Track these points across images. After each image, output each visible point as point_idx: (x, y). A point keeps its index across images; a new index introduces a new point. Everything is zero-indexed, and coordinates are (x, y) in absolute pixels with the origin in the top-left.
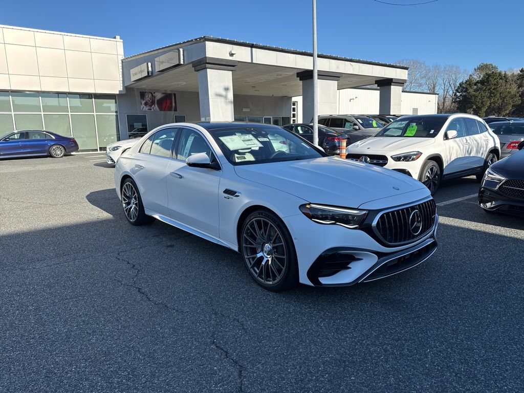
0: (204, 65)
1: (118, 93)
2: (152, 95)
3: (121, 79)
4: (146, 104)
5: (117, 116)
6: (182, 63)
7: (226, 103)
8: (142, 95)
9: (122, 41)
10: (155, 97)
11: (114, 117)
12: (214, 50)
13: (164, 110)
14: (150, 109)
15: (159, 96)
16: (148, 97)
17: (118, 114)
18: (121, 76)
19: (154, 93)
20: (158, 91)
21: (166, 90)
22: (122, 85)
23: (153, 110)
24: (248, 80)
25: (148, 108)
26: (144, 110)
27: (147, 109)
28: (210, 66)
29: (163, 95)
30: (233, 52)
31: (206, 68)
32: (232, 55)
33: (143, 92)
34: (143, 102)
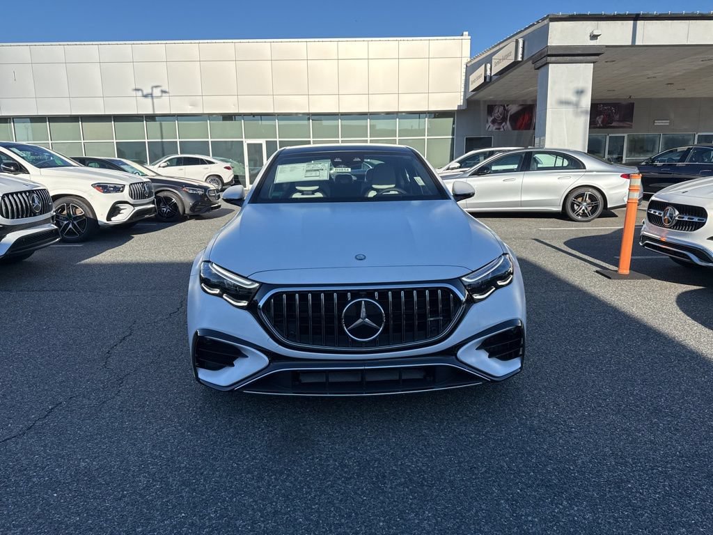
0: (545, 59)
1: (456, 109)
2: (504, 109)
3: (463, 90)
4: (494, 122)
5: (453, 139)
6: (520, 59)
7: (577, 114)
8: (490, 109)
9: (470, 37)
10: (508, 111)
11: (450, 141)
12: (561, 35)
13: (519, 129)
14: (499, 129)
15: (513, 109)
16: (498, 112)
17: (455, 137)
18: (463, 86)
19: (507, 106)
20: (513, 102)
21: (525, 101)
22: (462, 98)
23: (502, 130)
24: (650, 73)
25: (496, 126)
26: (490, 129)
27: (494, 128)
28: (553, 59)
29: (520, 108)
30: (595, 33)
31: (547, 64)
32: (594, 37)
33: (492, 106)
34: (490, 119)
